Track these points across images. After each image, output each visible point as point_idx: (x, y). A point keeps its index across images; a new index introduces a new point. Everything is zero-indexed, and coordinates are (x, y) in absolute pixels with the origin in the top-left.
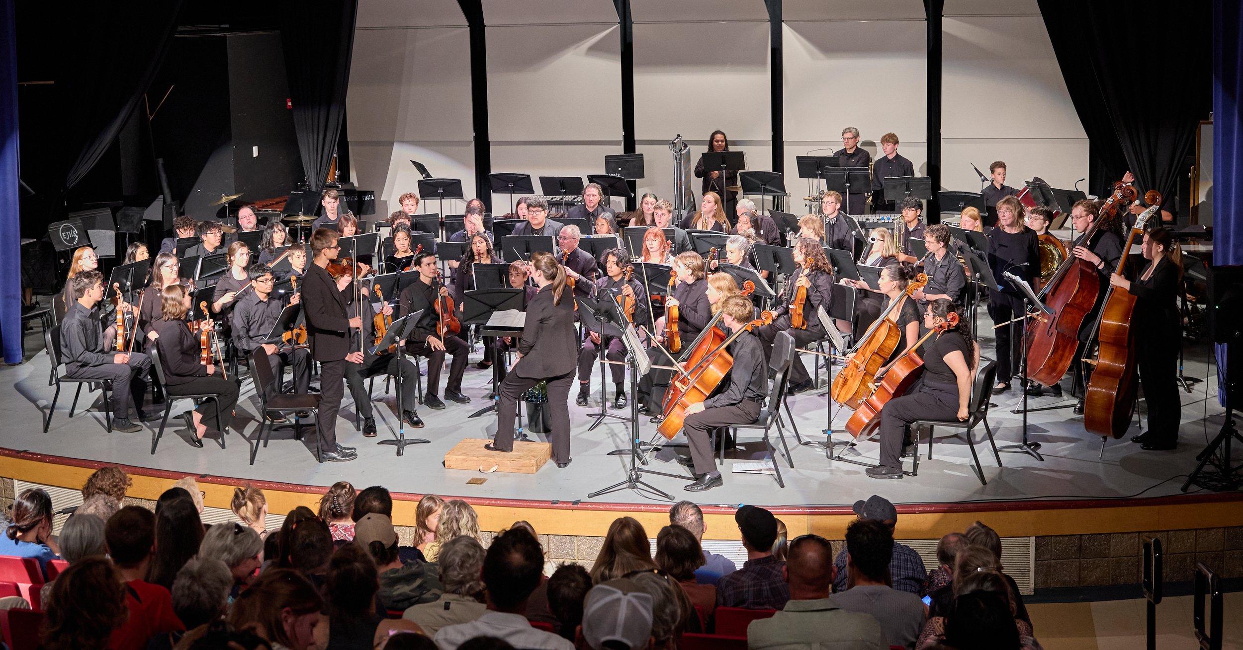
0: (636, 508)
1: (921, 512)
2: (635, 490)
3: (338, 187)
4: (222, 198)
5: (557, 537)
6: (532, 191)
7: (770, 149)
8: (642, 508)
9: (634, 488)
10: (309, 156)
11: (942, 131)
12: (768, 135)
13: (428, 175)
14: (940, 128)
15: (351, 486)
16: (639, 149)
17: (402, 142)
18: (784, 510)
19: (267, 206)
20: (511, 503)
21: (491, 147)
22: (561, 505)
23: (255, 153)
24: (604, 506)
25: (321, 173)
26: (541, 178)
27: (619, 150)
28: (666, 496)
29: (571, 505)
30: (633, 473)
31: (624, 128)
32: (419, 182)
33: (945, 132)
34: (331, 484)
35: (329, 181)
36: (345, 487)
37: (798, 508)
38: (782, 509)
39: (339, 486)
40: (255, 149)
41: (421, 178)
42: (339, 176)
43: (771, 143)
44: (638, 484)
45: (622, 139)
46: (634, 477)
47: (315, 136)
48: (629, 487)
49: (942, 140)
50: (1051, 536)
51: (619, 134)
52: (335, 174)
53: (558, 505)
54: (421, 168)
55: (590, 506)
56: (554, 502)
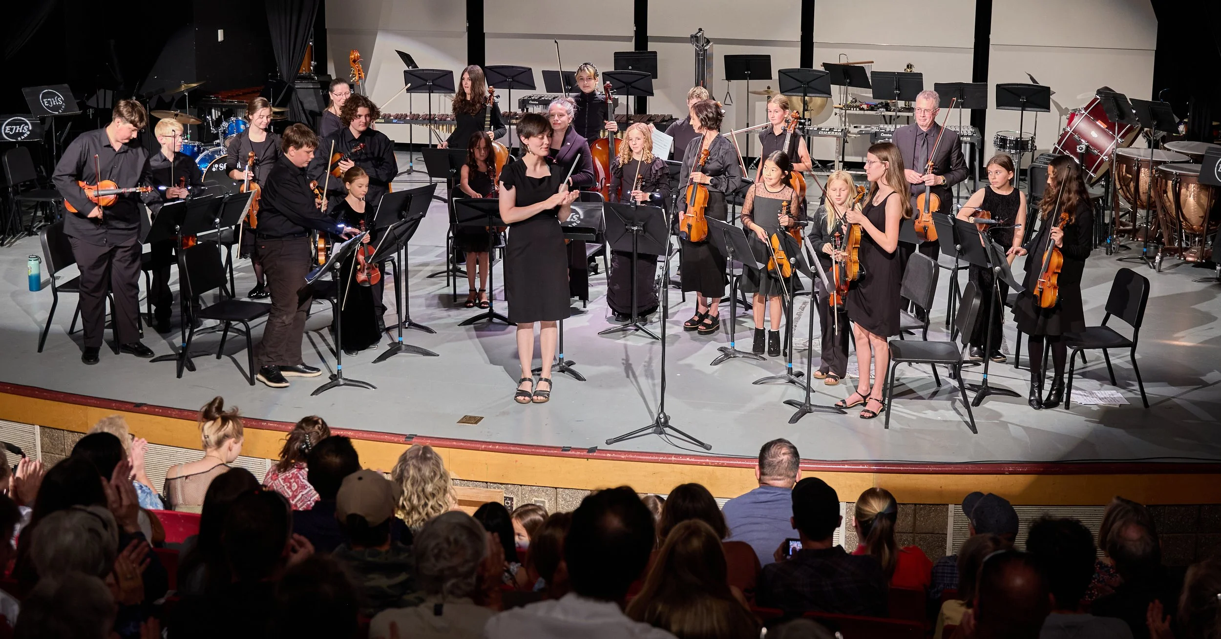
0: (665, 458)
1: (1011, 473)
2: (663, 436)
3: (314, 79)
4: (181, 86)
5: (567, 491)
6: (533, 88)
7: (798, 50)
8: (673, 458)
9: (661, 433)
10: (281, 39)
11: (991, 36)
12: (795, 34)
13: (416, 67)
14: (989, 33)
15: (323, 422)
16: (651, 47)
17: (387, 31)
18: (846, 467)
19: (232, 97)
20: (512, 448)
21: (486, 40)
22: (573, 453)
23: (221, 37)
24: (627, 456)
25: (295, 63)
26: (544, 72)
27: (629, 47)
28: (702, 444)
29: (585, 453)
30: (662, 416)
31: (635, 23)
32: (405, 71)
33: (995, 37)
34: (297, 419)
35: (303, 71)
36: (316, 422)
37: (863, 464)
38: (844, 465)
39: (309, 421)
40: (220, 33)
41: (407, 69)
42: (315, 67)
43: (800, 43)
44: (667, 430)
45: (633, 34)
46: (662, 420)
47: (288, 18)
48: (655, 432)
49: (991, 47)
50: (1165, 506)
51: (630, 29)
52: (310, 65)
53: (570, 452)
54: (407, 58)
55: (609, 455)
56: (565, 449)
